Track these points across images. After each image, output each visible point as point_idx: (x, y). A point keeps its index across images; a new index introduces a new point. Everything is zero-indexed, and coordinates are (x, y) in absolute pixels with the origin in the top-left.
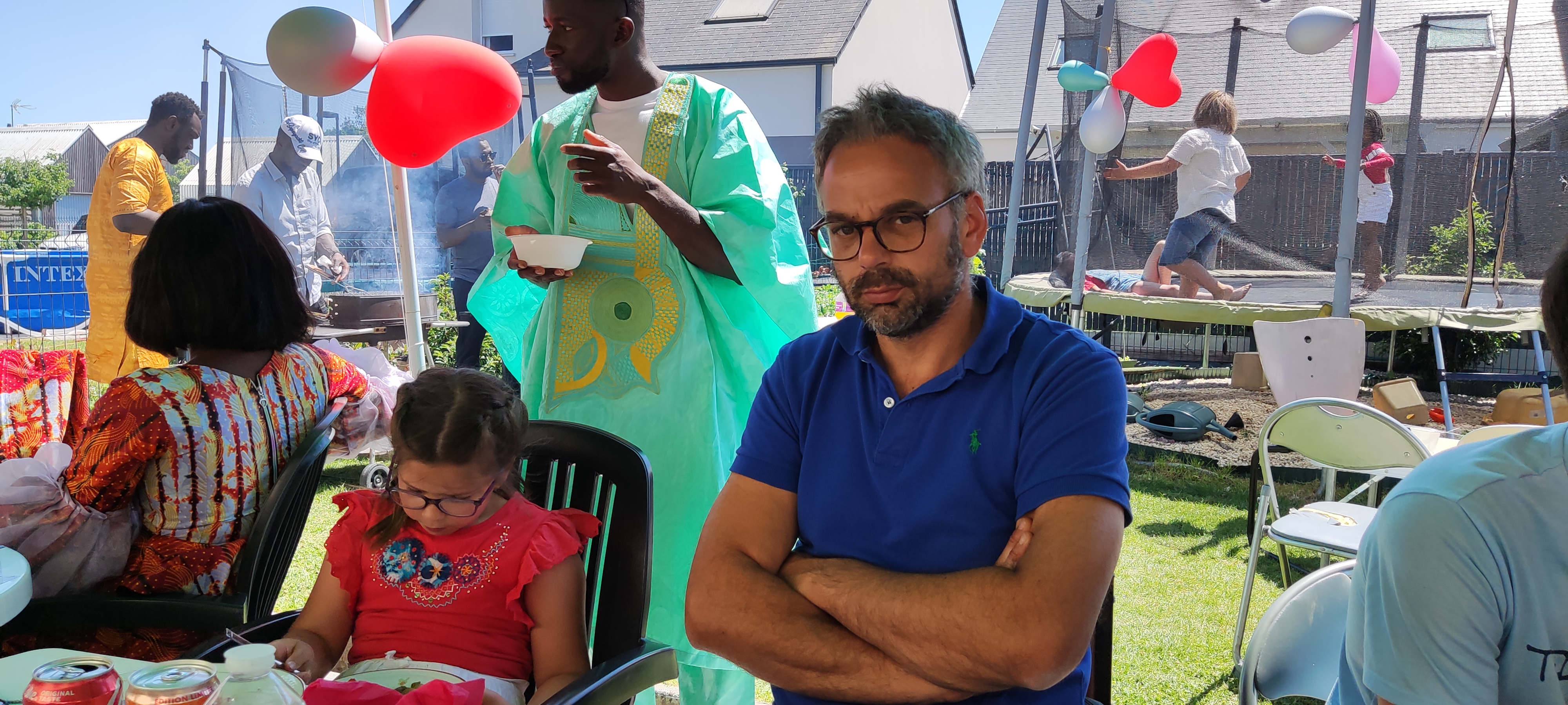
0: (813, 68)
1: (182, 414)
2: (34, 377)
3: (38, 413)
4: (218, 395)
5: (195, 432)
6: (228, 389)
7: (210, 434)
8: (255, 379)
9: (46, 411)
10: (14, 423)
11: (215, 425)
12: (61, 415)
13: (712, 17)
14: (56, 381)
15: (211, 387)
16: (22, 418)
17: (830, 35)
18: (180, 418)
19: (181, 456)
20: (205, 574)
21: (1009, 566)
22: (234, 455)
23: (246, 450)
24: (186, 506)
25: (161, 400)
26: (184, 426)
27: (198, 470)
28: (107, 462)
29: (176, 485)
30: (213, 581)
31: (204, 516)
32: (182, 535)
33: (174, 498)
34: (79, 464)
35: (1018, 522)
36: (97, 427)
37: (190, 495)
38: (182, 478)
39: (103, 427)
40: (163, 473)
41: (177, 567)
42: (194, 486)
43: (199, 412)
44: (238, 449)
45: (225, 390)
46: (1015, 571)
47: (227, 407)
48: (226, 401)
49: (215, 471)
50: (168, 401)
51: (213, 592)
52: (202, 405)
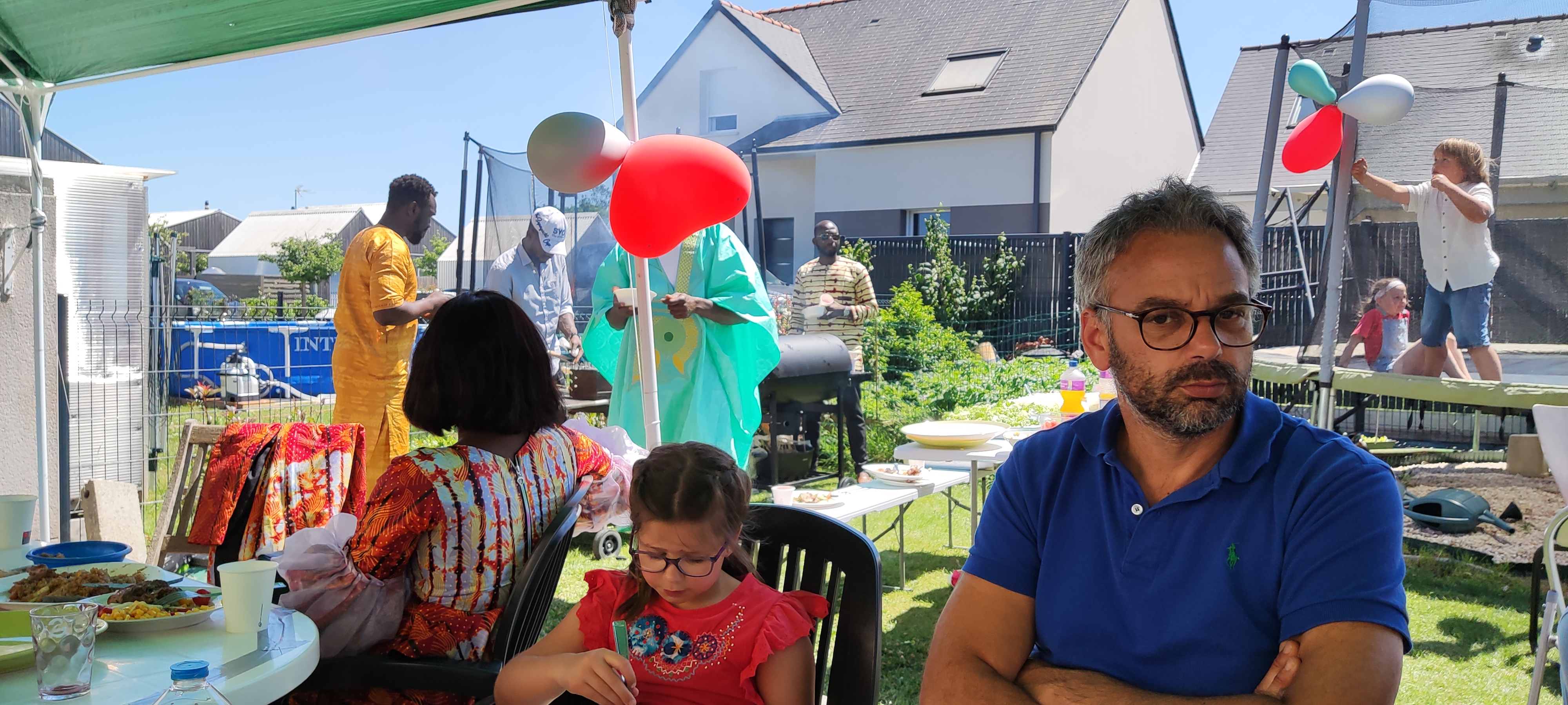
0: (1032, 136)
1: (451, 491)
2: (320, 448)
3: (323, 481)
4: (483, 473)
5: (463, 508)
6: (491, 468)
7: (475, 509)
8: (514, 459)
9: (329, 480)
10: (302, 490)
11: (479, 501)
12: (342, 484)
13: (929, 90)
14: (339, 452)
15: (477, 466)
16: (309, 486)
17: (1050, 103)
18: (450, 494)
19: (450, 529)
20: (466, 641)
21: (1273, 694)
22: (495, 529)
23: (506, 525)
24: (452, 576)
25: (434, 477)
26: (453, 502)
27: (464, 543)
28: (387, 534)
29: (445, 556)
30: (473, 647)
31: (469, 585)
32: (448, 602)
33: (442, 568)
34: (362, 535)
35: (1282, 645)
36: (379, 502)
37: (456, 565)
38: (449, 549)
39: (384, 501)
40: (433, 544)
41: (443, 633)
42: (460, 557)
43: (466, 489)
44: (499, 524)
45: (488, 469)
47: (490, 484)
48: (489, 479)
49: (478, 543)
50: (440, 478)
51: (472, 657)
52: (469, 482)
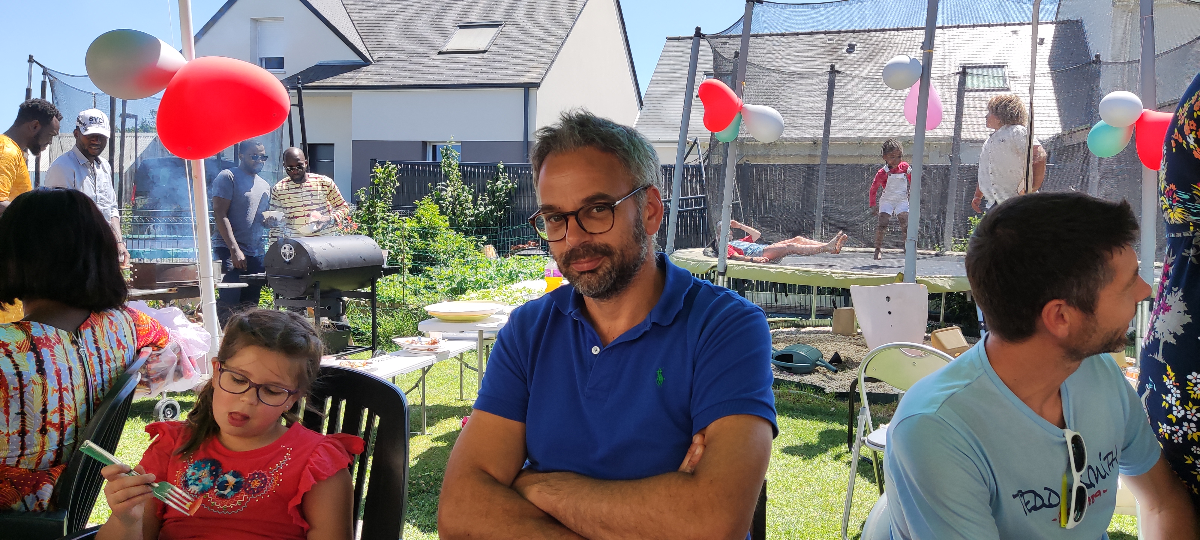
0: (522, 90)
1: (13, 361)
4: (45, 345)
5: (24, 377)
6: (53, 341)
7: (37, 378)
8: (77, 332)
11: (41, 371)
13: (444, 49)
15: (39, 339)
17: (535, 66)
18: (12, 364)
19: (12, 397)
20: (31, 495)
21: (688, 471)
22: (57, 395)
23: (67, 391)
24: (16, 438)
26: (15, 371)
27: (27, 409)
29: (8, 421)
30: (38, 500)
31: (31, 446)
32: (12, 462)
33: (6, 432)
35: (694, 438)
37: (19, 429)
38: (12, 415)
41: (8, 489)
42: (23, 421)
43: (28, 360)
44: (60, 390)
45: (51, 342)
46: (693, 474)
47: (52, 355)
48: (51, 351)
49: (41, 408)
51: (38, 509)
52: (32, 354)
